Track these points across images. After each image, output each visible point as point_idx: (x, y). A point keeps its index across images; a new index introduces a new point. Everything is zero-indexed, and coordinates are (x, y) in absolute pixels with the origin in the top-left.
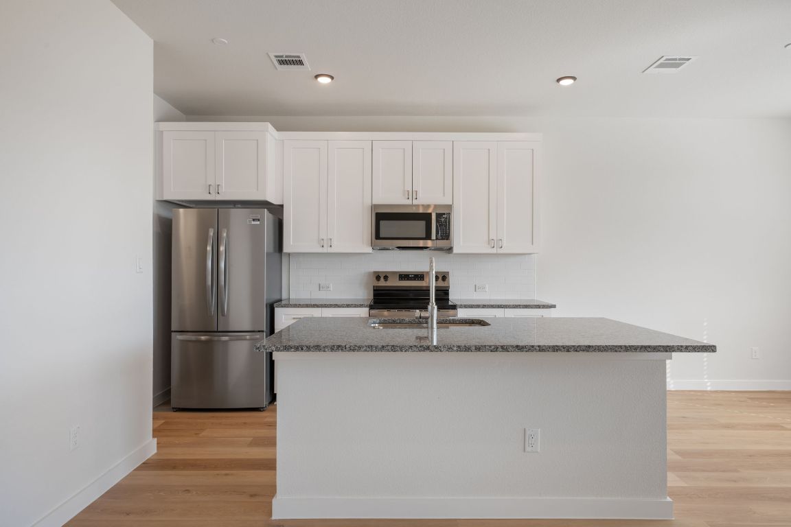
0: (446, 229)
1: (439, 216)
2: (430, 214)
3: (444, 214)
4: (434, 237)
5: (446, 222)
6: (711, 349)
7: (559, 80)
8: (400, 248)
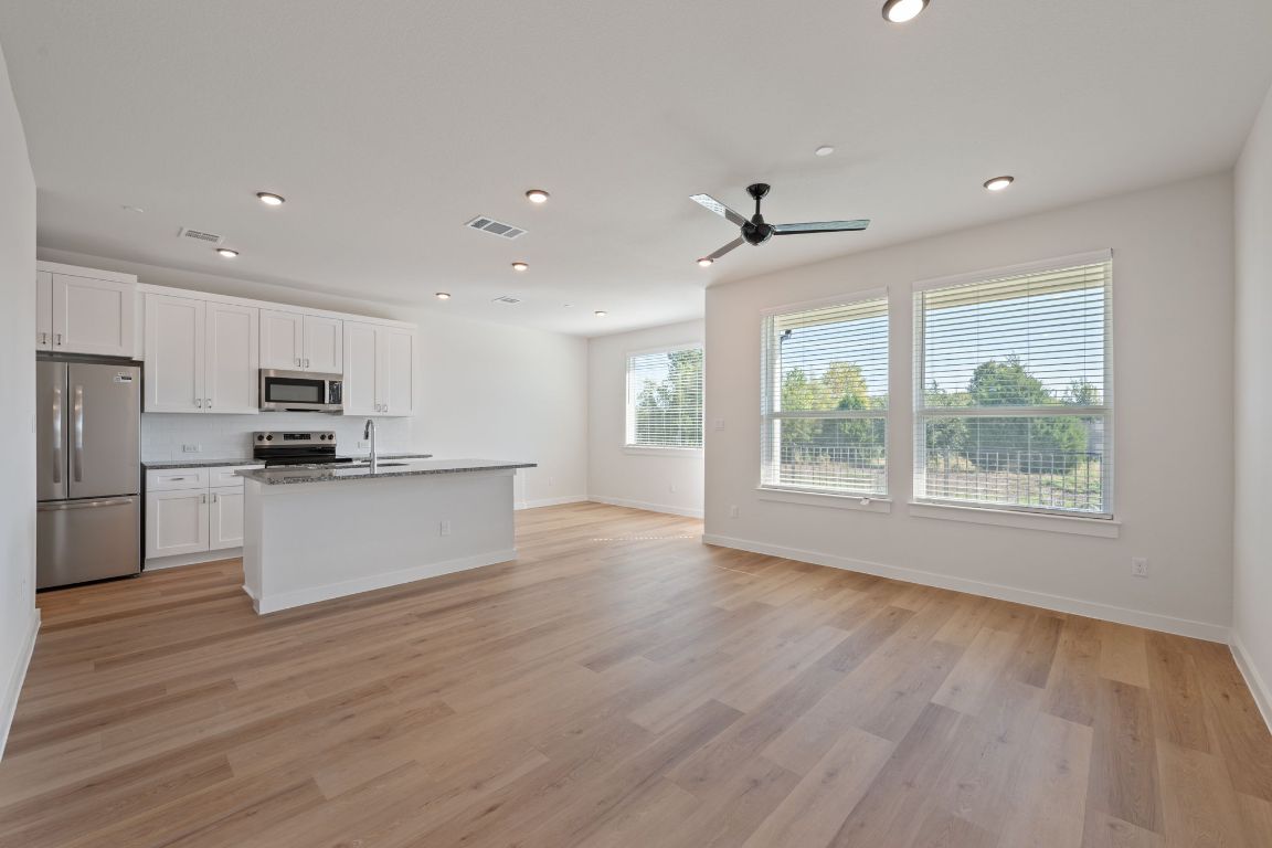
0: (337, 395)
1: (332, 383)
2: (323, 382)
3: (336, 382)
4: (327, 402)
5: (337, 389)
6: (534, 465)
8: (289, 410)
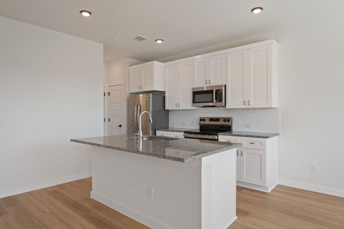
0: (221, 97)
1: (217, 91)
2: (213, 90)
3: (220, 90)
4: (215, 101)
5: (221, 94)
7: (252, 10)
